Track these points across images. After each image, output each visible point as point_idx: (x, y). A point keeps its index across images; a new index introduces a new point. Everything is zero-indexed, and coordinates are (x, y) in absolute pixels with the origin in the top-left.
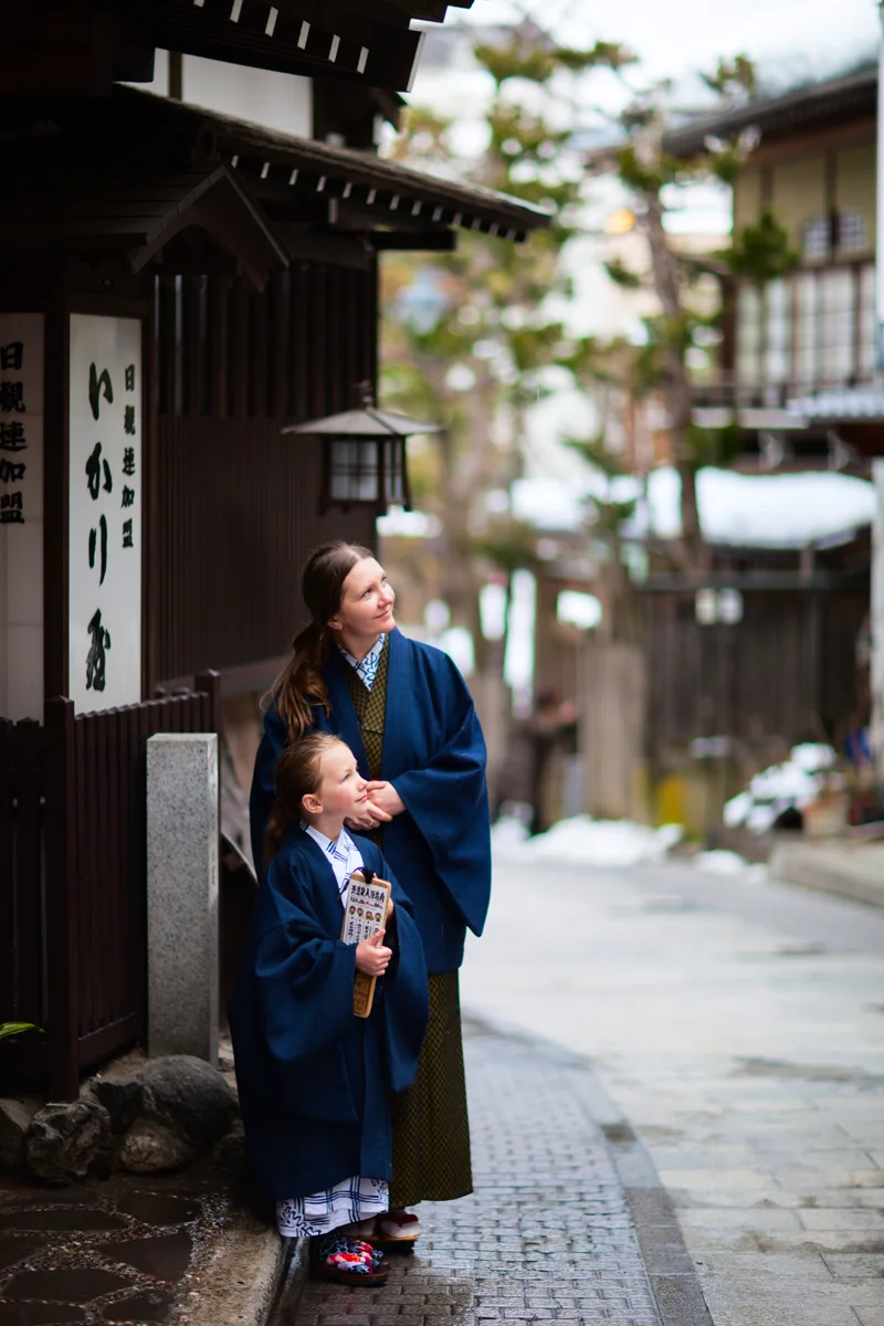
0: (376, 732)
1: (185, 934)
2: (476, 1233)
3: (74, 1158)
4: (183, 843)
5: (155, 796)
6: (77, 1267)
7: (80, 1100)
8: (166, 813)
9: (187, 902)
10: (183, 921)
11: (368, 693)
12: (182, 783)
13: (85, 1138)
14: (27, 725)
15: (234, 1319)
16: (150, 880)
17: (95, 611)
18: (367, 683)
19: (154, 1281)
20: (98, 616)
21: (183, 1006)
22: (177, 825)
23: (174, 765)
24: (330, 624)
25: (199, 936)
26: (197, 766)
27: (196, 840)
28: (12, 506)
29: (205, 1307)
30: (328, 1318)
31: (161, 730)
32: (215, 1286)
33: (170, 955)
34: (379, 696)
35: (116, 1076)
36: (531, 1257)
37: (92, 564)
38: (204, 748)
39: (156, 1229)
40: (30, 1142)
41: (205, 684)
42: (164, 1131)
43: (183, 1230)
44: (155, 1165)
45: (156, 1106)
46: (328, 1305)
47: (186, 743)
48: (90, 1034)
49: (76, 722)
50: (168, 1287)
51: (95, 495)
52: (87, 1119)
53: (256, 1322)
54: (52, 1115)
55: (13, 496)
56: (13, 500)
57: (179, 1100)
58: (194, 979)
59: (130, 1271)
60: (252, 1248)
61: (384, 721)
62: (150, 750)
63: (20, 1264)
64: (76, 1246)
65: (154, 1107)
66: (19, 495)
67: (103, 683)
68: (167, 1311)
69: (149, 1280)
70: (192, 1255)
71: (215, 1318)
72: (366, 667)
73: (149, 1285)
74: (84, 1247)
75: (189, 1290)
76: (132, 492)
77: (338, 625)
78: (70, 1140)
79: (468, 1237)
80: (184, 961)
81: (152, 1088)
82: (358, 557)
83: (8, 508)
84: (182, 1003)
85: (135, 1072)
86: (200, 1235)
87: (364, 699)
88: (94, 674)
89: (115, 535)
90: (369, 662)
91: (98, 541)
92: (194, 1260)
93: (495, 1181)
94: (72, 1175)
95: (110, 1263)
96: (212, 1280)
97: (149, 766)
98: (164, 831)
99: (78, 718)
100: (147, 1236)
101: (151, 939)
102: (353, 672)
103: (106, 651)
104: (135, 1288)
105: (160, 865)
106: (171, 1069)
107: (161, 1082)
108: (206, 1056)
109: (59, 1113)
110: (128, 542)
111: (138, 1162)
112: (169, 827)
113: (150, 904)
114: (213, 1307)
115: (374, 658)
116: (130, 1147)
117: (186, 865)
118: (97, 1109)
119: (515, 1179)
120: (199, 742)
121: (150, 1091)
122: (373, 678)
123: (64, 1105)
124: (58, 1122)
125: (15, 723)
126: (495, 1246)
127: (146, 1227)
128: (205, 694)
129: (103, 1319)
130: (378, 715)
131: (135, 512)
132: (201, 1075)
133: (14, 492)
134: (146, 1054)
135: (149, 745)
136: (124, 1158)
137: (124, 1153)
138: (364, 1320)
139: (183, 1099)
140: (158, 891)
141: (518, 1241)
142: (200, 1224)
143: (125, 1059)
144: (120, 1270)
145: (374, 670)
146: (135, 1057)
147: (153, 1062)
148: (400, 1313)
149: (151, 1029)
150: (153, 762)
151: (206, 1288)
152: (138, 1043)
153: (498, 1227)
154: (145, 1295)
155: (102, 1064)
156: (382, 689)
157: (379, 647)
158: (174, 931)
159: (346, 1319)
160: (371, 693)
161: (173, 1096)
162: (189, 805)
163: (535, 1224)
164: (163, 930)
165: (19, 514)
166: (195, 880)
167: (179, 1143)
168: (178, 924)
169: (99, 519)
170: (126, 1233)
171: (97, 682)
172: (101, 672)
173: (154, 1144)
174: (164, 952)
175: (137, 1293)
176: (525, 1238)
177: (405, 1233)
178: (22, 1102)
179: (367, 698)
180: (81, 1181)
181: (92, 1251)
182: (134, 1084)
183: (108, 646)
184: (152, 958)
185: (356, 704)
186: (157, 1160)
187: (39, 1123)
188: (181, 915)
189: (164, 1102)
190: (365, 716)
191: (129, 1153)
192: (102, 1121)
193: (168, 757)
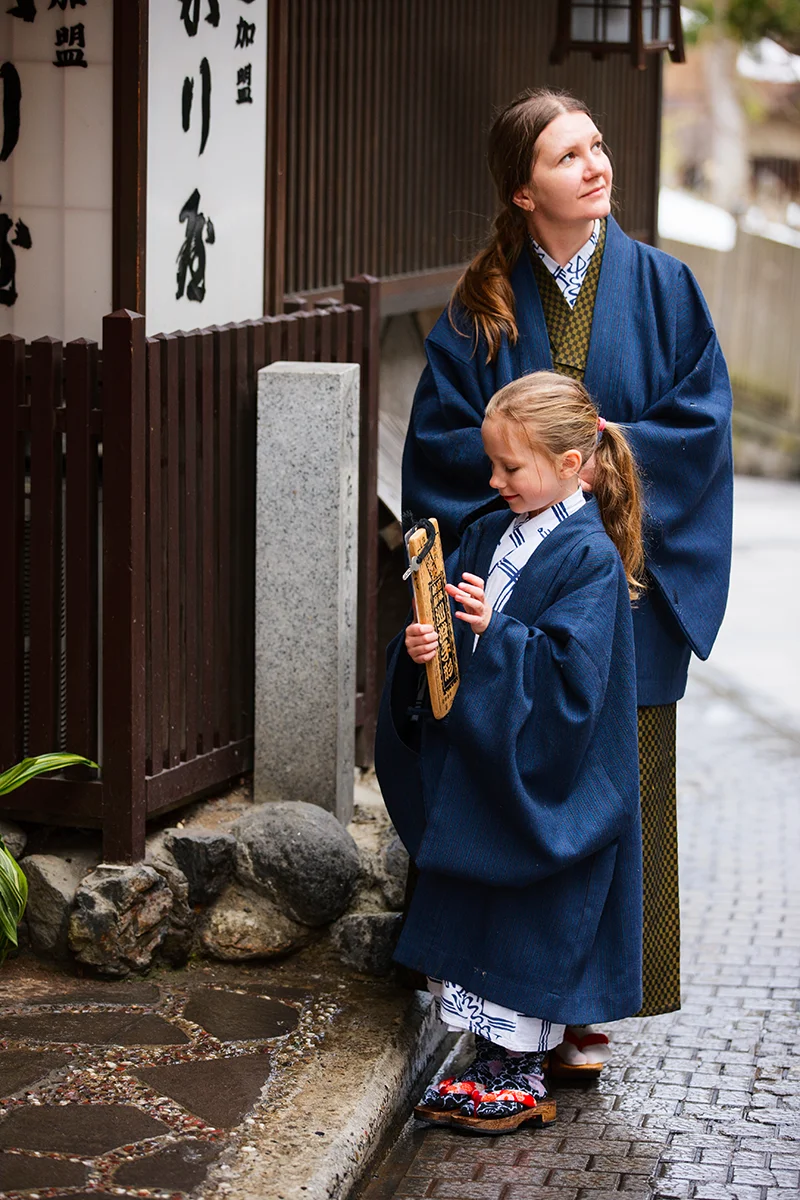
0: (575, 368)
1: (305, 637)
2: (694, 1057)
3: (133, 940)
4: (305, 513)
5: (268, 448)
6: (101, 1100)
7: (145, 862)
8: (283, 472)
9: (309, 593)
10: (303, 619)
11: (570, 313)
12: (304, 431)
13: (149, 915)
14: (79, 349)
15: (293, 1191)
16: (260, 562)
17: (191, 192)
18: (569, 298)
19: (200, 1127)
20: (195, 199)
21: (301, 734)
22: (298, 488)
23: (295, 406)
24: (517, 201)
25: (325, 640)
26: (325, 407)
27: (322, 510)
28: (71, 44)
29: (258, 1171)
30: (446, 1185)
31: (285, 357)
32: (284, 1138)
33: (285, 665)
34: (584, 318)
35: (200, 829)
36: (761, 1099)
37: (186, 126)
38: (334, 384)
39: (226, 1047)
40: (74, 916)
41: (357, 293)
42: (266, 905)
43: (263, 1050)
44: (249, 950)
45: (255, 870)
46: (450, 1164)
47: (311, 376)
48: (165, 771)
49: (148, 346)
50: (216, 1136)
51: (191, 29)
52: (152, 887)
53: (327, 1195)
54: (105, 881)
55: (73, 29)
56: (73, 34)
57: (285, 864)
58: (316, 697)
59: (172, 1109)
60: (352, 1080)
61: (587, 353)
62: (261, 384)
63: (22, 1094)
64: (109, 1069)
65: (252, 873)
66: (81, 27)
67: (203, 291)
68: (204, 1175)
69: (192, 1124)
70: (264, 1089)
71: (268, 1188)
72: (569, 276)
73: (192, 1133)
74: (118, 1072)
75: (244, 1143)
76: (253, 27)
77: (529, 204)
78: (129, 915)
79: (677, 1066)
80: (302, 675)
81: (250, 845)
82: (562, 108)
83: (66, 46)
84: (299, 730)
85: (231, 823)
86: (285, 1056)
87: (563, 321)
88: (189, 278)
89: (224, 87)
90: (574, 269)
91: (195, 97)
92: (264, 1096)
93: (746, 978)
94: (130, 963)
95: (147, 1096)
96: (281, 1129)
97: (260, 406)
98: (279, 496)
99: (151, 341)
100: (212, 1056)
101: (259, 643)
102: (550, 280)
103: (208, 247)
104: (169, 1137)
105: (274, 542)
106: (278, 823)
107: (263, 839)
108: (329, 804)
109: (114, 878)
110: (244, 97)
111: (227, 947)
112: (287, 491)
113: (259, 595)
114: (270, 1171)
115: (581, 264)
116: (216, 925)
117: (308, 544)
118: (170, 872)
119: (773, 975)
120: (329, 376)
121: (247, 851)
122: (577, 291)
123: (122, 868)
124: (113, 891)
125: (64, 345)
126: (714, 1080)
127: (213, 1043)
128: (355, 308)
129: (110, 1185)
130: (579, 344)
131: (256, 55)
132: (315, 831)
133: (75, 23)
134: (250, 798)
135: (260, 377)
136: (208, 940)
137: (209, 934)
138: (494, 1194)
139: (290, 863)
140: (270, 577)
141: (750, 1073)
142: (291, 1040)
143: (221, 803)
144: (157, 1107)
145: (580, 281)
146: (235, 800)
147: (257, 809)
148: (546, 1183)
149: (257, 764)
150: (267, 403)
151: (267, 1142)
152: (242, 781)
153: (727, 1049)
154: (179, 1149)
155: (183, 811)
156: (588, 308)
157: (589, 249)
158: (290, 633)
159: (470, 1188)
160: (573, 313)
161: (276, 858)
162: (314, 462)
163: (780, 1047)
164: (276, 631)
165: (80, 54)
166: (319, 564)
167: (285, 922)
168: (296, 623)
169: (199, 63)
170: (185, 1051)
171: (193, 288)
172: (200, 275)
173: (250, 922)
174: (277, 662)
175: (171, 1145)
176: (760, 1070)
177: (587, 1060)
178: (69, 861)
179: (567, 319)
180: (143, 971)
181: (129, 1078)
182: (223, 841)
183: (211, 239)
184: (261, 669)
185: (551, 327)
186: (254, 944)
187: (86, 891)
188: (301, 611)
189: (264, 868)
190: (561, 344)
191: (215, 933)
192: (175, 890)
193: (287, 396)
